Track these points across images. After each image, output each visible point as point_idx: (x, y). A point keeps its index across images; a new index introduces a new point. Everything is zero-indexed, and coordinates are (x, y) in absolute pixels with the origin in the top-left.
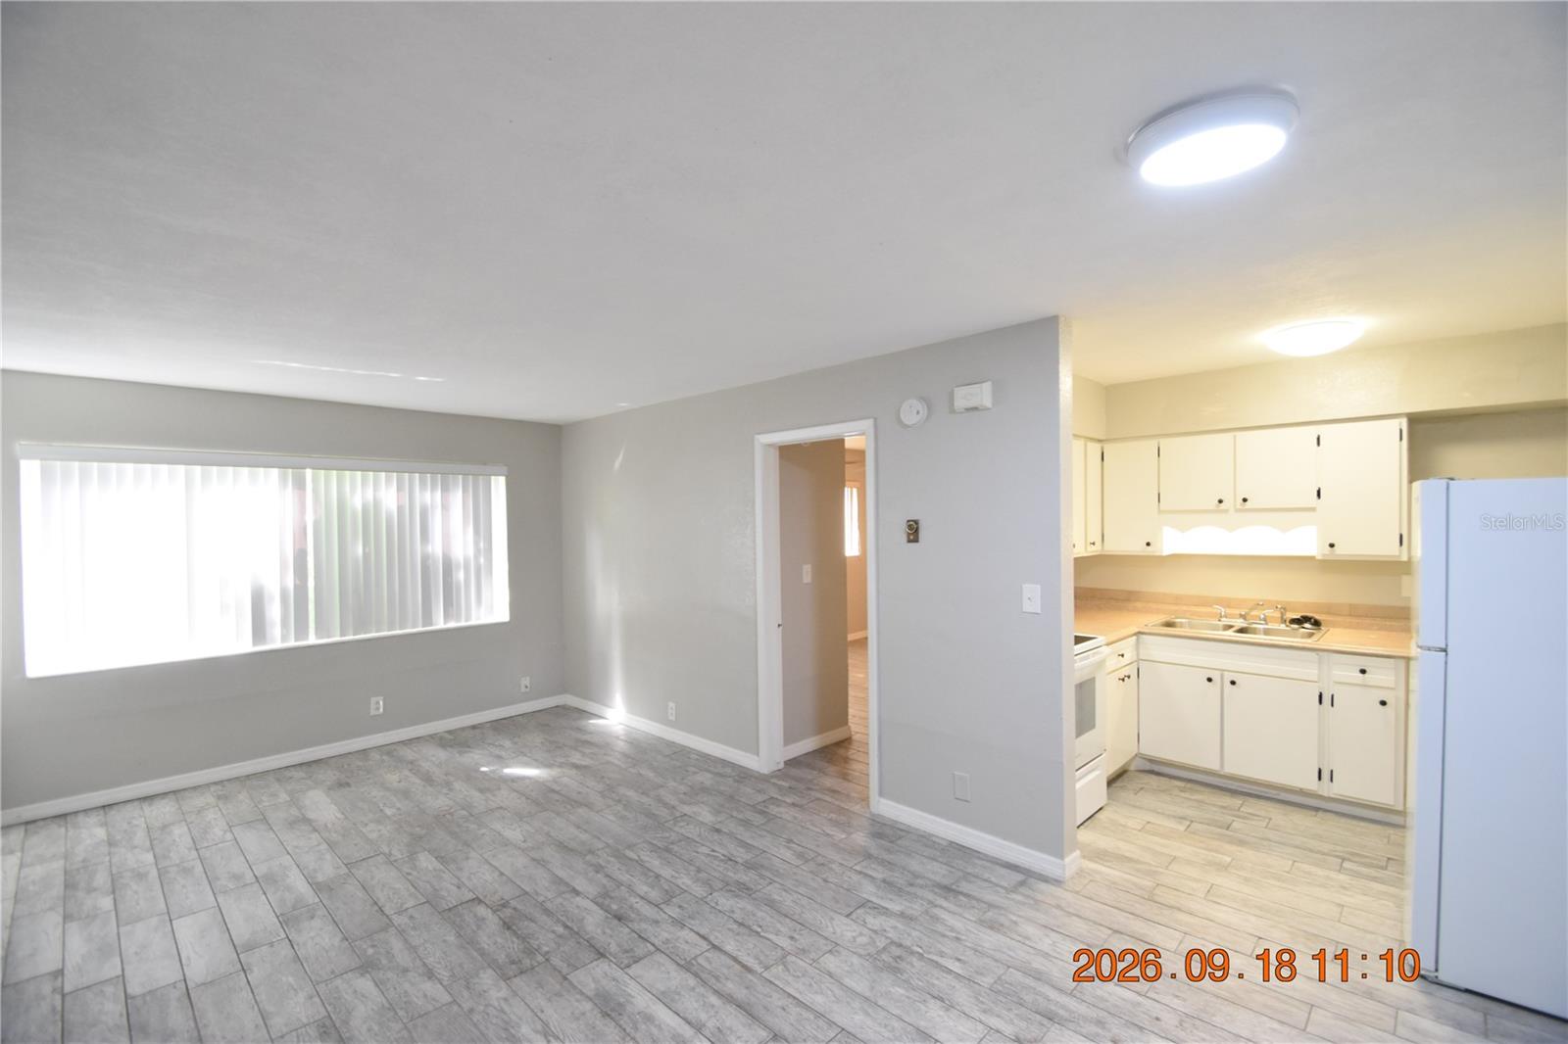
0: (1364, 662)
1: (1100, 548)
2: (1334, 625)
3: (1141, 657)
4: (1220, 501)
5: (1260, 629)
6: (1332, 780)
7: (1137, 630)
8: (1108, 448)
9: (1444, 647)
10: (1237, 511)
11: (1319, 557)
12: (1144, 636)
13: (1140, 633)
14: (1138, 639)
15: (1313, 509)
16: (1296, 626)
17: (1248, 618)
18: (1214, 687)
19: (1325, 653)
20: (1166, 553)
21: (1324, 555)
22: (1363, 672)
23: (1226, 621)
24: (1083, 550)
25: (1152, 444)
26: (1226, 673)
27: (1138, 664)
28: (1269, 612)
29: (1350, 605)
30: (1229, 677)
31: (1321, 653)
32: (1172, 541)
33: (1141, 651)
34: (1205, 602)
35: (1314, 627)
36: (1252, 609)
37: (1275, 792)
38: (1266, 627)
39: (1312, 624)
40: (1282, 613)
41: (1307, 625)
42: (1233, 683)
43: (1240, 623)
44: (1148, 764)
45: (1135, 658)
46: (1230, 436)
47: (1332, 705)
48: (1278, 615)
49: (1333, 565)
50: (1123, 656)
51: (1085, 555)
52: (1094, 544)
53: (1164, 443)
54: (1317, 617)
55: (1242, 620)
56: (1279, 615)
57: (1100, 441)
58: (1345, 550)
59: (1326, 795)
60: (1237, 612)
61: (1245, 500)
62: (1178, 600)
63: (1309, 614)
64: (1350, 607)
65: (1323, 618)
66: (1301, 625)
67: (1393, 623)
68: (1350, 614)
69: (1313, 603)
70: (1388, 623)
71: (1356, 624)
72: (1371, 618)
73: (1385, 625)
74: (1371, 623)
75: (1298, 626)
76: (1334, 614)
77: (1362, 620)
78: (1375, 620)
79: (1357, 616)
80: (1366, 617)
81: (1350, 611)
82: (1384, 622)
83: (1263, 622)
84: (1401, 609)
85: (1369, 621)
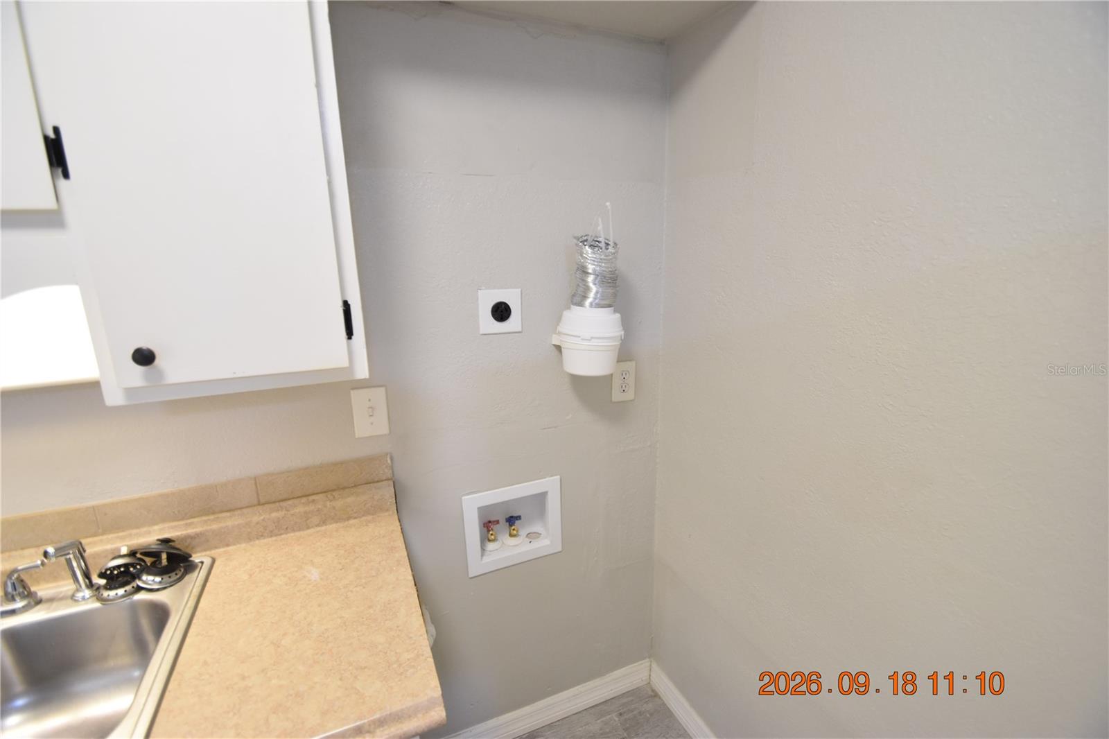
64: (256, 484)
65: (198, 530)
66: (134, 584)
67: (350, 500)
68: (259, 501)
69: (164, 496)
70: (339, 504)
71: (274, 523)
72: (304, 500)
73: (334, 508)
74: (305, 512)
75: (128, 588)
76: (222, 512)
77: (288, 510)
78: (314, 501)
79: (274, 502)
80: (293, 498)
81: (258, 494)
82: (331, 501)
83: (16, 605)
84: (361, 463)
85: (300, 508)
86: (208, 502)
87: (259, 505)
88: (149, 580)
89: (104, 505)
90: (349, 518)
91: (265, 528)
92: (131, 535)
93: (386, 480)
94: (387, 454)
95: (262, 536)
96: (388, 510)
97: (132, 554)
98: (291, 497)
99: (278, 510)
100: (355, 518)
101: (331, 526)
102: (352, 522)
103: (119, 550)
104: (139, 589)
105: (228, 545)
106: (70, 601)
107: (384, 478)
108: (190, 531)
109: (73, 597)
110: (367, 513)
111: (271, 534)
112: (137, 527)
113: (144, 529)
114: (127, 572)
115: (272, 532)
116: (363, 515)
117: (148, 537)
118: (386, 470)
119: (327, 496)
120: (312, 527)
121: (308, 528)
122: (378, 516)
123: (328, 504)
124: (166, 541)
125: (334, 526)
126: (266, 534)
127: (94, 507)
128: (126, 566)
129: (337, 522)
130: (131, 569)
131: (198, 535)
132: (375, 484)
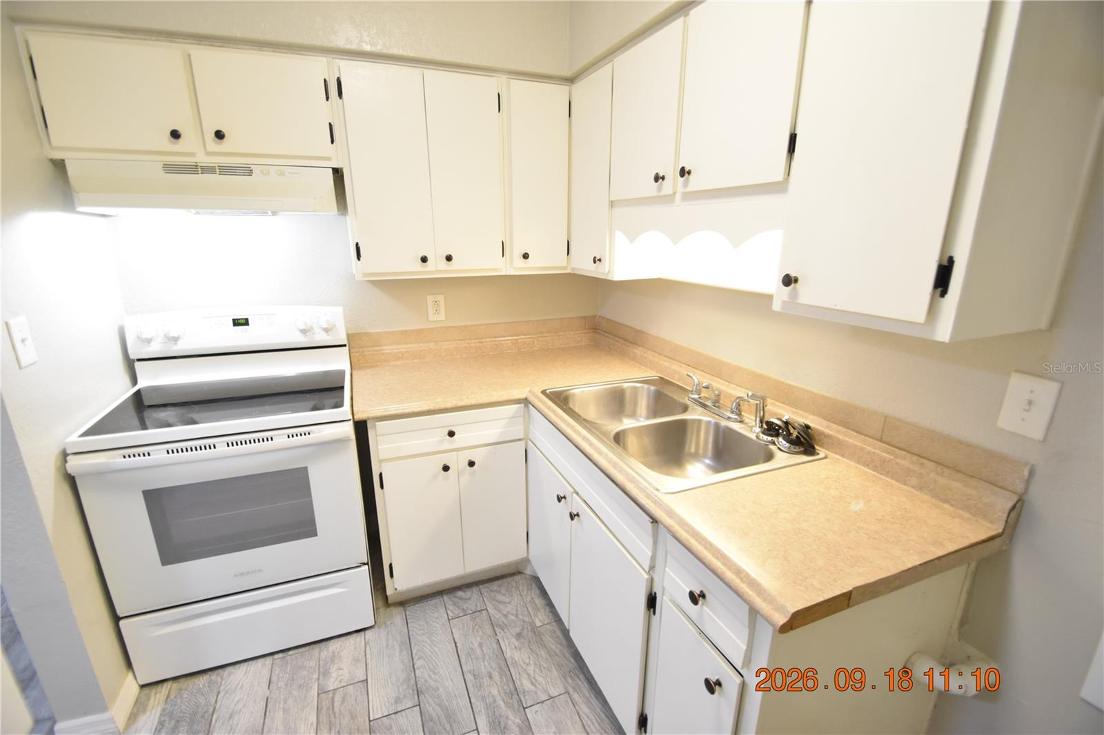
3: (529, 435)
7: (525, 395)
12: (530, 406)
13: (526, 401)
26: (575, 496)
27: (525, 444)
30: (576, 503)
31: (655, 523)
33: (530, 426)
45: (520, 436)
51: (513, 273)
52: (526, 256)
64: (885, 422)
65: (830, 433)
66: (774, 438)
67: (955, 485)
68: (882, 438)
69: (824, 397)
70: (942, 481)
71: (880, 461)
72: (915, 458)
73: (935, 482)
74: (908, 469)
75: (770, 438)
76: (853, 430)
77: (896, 457)
78: (922, 464)
79: (892, 446)
80: (908, 452)
81: (883, 431)
82: (937, 474)
83: (733, 416)
84: (990, 455)
85: (906, 462)
86: (846, 416)
87: (881, 440)
88: (781, 441)
89: (794, 387)
90: (946, 501)
91: (873, 461)
92: (797, 413)
93: (1010, 491)
94: (1027, 464)
95: (868, 465)
96: (992, 522)
97: (787, 423)
98: (907, 449)
99: (889, 453)
100: (952, 505)
101: (925, 496)
102: (946, 506)
103: (784, 416)
104: (774, 443)
105: (843, 456)
106: (749, 429)
107: (1011, 489)
108: (827, 431)
109: (751, 427)
110: (967, 508)
111: (875, 469)
112: (804, 411)
113: (805, 414)
114: (778, 430)
115: (876, 467)
116: (962, 509)
117: (799, 418)
118: (1017, 481)
119: (936, 467)
120: (909, 486)
121: (905, 484)
122: (977, 521)
123: (932, 475)
124: (807, 427)
125: (927, 497)
126: (870, 466)
127: (789, 385)
128: (780, 427)
129: (933, 497)
130: (781, 431)
131: (829, 436)
132: (996, 488)
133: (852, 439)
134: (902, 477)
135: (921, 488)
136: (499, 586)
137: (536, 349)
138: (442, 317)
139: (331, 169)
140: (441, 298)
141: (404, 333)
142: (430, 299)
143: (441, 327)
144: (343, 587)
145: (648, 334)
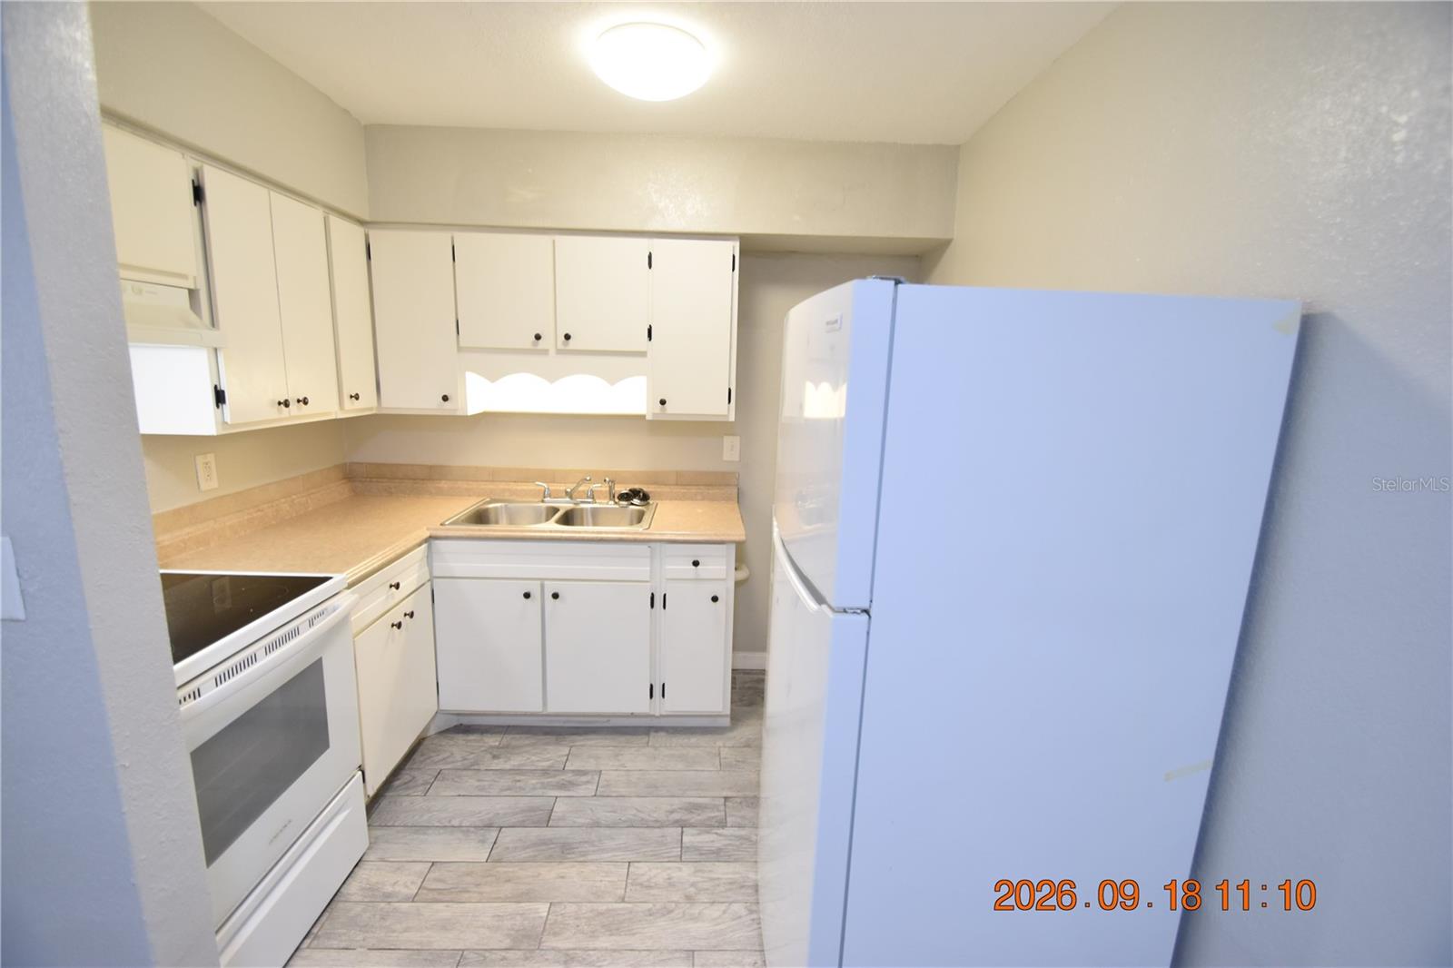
0: (696, 552)
1: (374, 403)
2: (661, 497)
3: (435, 574)
4: (538, 337)
5: (587, 509)
6: (663, 696)
7: (427, 534)
8: (377, 237)
9: (866, 606)
10: (559, 352)
11: (649, 417)
12: (437, 542)
13: (431, 538)
14: (429, 548)
15: (643, 354)
16: (624, 503)
17: (575, 495)
18: (534, 604)
19: (658, 544)
20: (471, 411)
21: (654, 414)
22: (696, 564)
23: (550, 502)
24: (336, 407)
25: (441, 240)
26: (546, 582)
27: (432, 585)
28: (596, 487)
29: (677, 472)
30: (551, 588)
31: (652, 545)
32: (479, 395)
33: (435, 564)
34: (527, 476)
35: (643, 503)
36: (579, 485)
37: (605, 719)
38: (595, 506)
39: (641, 500)
40: (610, 487)
41: (636, 501)
42: (555, 596)
43: (565, 505)
44: (455, 718)
45: (428, 577)
46: (545, 240)
47: (664, 607)
48: (605, 488)
49: (662, 426)
50: (397, 586)
51: (341, 415)
52: (357, 397)
53: (462, 239)
54: (645, 489)
55: (568, 499)
56: (608, 489)
57: (362, 223)
58: (675, 409)
59: (657, 714)
60: (562, 487)
61: (567, 337)
62: (494, 475)
63: (637, 487)
64: (676, 475)
67: (717, 491)
69: (640, 472)
70: (712, 492)
71: (682, 494)
72: (696, 487)
73: (709, 493)
75: (628, 502)
76: (662, 485)
77: (687, 490)
79: (684, 485)
81: (678, 479)
82: (708, 490)
83: (590, 500)
84: (724, 474)
85: (694, 490)
86: (657, 478)
87: (677, 485)
89: (619, 471)
91: (678, 496)
93: (734, 485)
96: (734, 500)
97: (629, 490)
98: (691, 484)
99: (684, 489)
101: (706, 502)
103: (623, 488)
104: (631, 504)
105: (662, 500)
108: (651, 488)
109: (608, 503)
110: (723, 499)
113: (633, 483)
114: (627, 497)
115: (681, 498)
118: (735, 481)
119: (705, 487)
122: (729, 502)
123: (706, 491)
126: (678, 499)
128: (627, 494)
129: (709, 501)
130: (629, 496)
131: (652, 490)
132: (729, 486)
133: (666, 489)
134: (692, 498)
135: (703, 499)
136: (422, 755)
137: (310, 509)
138: (214, 484)
139: (187, 291)
140: (211, 457)
141: (177, 512)
142: (200, 460)
143: (215, 499)
144: (345, 810)
145: (450, 467)
